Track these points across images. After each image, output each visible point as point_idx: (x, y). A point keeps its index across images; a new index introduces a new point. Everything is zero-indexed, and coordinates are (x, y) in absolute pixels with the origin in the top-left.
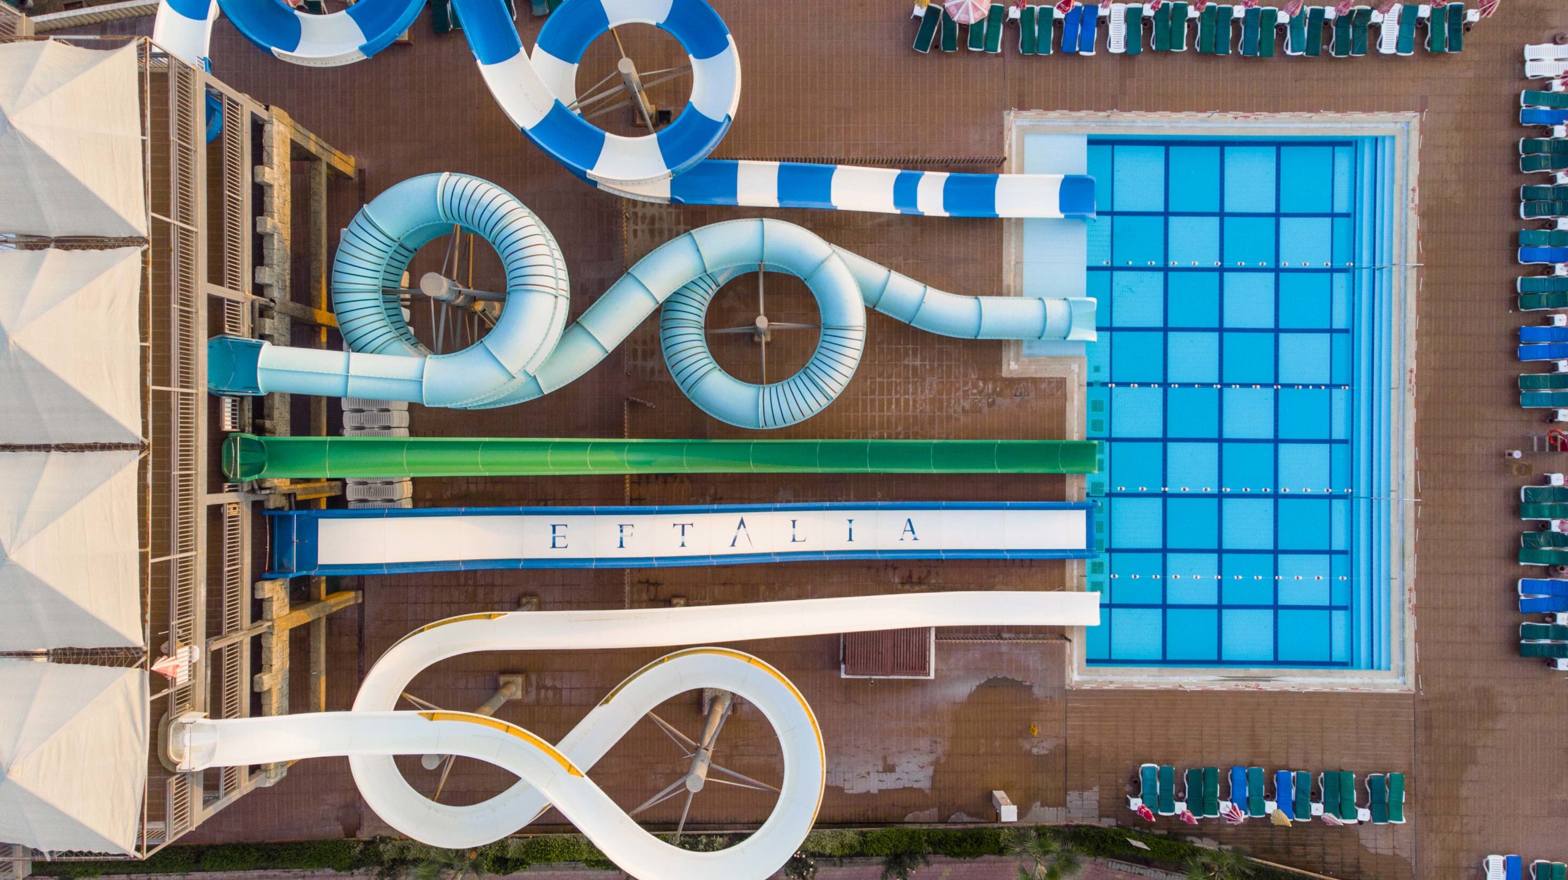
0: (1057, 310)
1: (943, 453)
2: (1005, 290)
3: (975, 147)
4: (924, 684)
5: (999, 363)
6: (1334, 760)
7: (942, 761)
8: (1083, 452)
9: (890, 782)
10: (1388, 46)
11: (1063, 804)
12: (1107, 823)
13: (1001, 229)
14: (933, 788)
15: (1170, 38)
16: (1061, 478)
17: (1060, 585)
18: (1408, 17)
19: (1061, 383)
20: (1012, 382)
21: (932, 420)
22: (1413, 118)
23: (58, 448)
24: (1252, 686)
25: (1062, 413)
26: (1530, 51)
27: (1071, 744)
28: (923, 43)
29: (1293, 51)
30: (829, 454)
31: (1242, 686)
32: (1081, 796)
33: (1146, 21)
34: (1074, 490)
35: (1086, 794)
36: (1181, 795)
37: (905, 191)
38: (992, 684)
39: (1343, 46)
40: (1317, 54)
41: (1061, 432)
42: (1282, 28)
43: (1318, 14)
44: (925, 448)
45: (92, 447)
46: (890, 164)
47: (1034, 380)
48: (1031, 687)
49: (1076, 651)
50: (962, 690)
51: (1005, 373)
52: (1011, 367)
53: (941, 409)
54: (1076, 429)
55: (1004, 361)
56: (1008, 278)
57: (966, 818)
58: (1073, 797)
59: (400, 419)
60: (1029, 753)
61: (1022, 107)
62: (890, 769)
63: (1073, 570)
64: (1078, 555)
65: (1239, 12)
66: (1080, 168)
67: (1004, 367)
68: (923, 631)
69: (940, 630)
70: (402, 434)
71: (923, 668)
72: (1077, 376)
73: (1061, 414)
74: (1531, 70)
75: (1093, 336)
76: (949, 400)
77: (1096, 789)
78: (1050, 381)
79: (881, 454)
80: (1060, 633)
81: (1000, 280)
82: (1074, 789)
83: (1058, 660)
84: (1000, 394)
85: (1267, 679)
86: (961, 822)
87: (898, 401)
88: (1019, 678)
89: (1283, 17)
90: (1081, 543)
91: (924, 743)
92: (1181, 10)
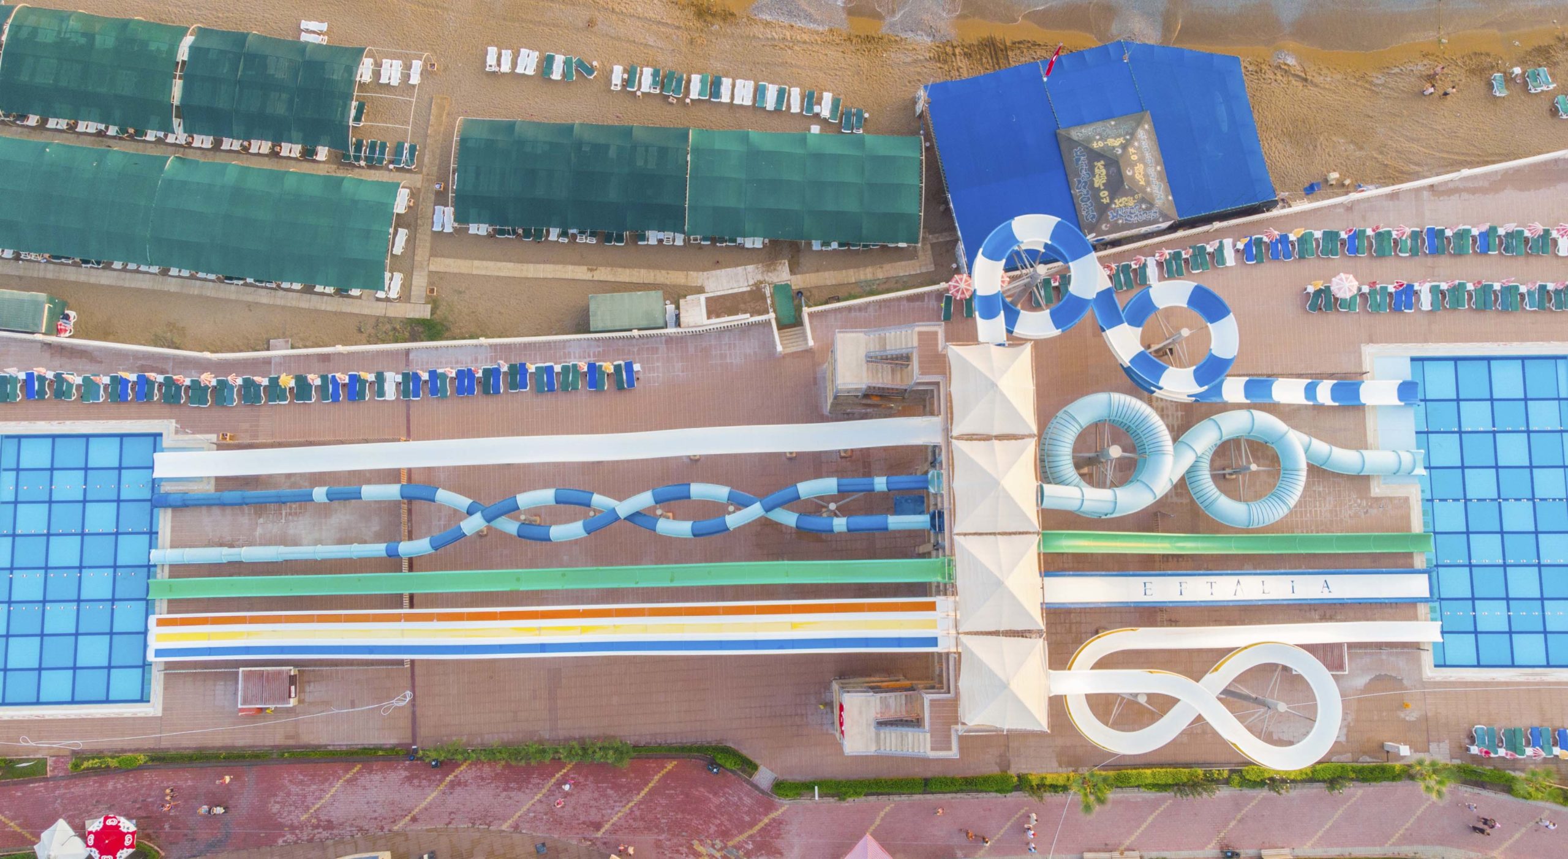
1: (1341, 540)
2: (1369, 446)
3: (1346, 365)
4: (1343, 677)
5: (1368, 489)
7: (1352, 724)
8: (1420, 539)
11: (1428, 751)
12: (1460, 762)
13: (1364, 411)
14: (1347, 742)
15: (1456, 302)
16: (1410, 555)
17: (1416, 617)
19: (1407, 499)
20: (1377, 499)
21: (1332, 521)
23: (999, 534)
24: (1538, 679)
25: (1408, 516)
27: (1429, 714)
28: (1315, 306)
29: (1530, 307)
31: (1531, 679)
32: (1438, 745)
33: (1442, 293)
34: (1419, 562)
35: (1441, 745)
36: (1500, 745)
37: (1310, 391)
38: (1378, 678)
40: (1544, 309)
41: (1409, 529)
42: (1522, 295)
43: (1543, 288)
44: (1331, 539)
45: (1015, 533)
46: (1299, 376)
47: (1391, 499)
48: (1402, 679)
49: (1427, 659)
50: (1362, 681)
51: (1373, 495)
52: (1377, 490)
53: (1336, 516)
54: (1417, 526)
55: (1372, 487)
56: (1370, 438)
57: (1369, 759)
58: (1433, 746)
60: (1404, 720)
61: (1371, 342)
63: (1422, 609)
64: (1423, 600)
65: (1497, 286)
67: (1372, 491)
68: (1340, 646)
69: (1350, 645)
71: (1339, 667)
72: (1414, 494)
73: (1407, 518)
75: (1421, 472)
76: (1341, 511)
77: (1447, 741)
78: (1399, 498)
79: (1304, 541)
80: (1416, 646)
81: (1366, 441)
82: (1433, 741)
83: (1418, 662)
84: (1371, 507)
85: (1545, 674)
86: (1367, 761)
87: (1311, 511)
88: (1394, 675)
89: (1523, 289)
90: (1426, 594)
92: (1462, 286)
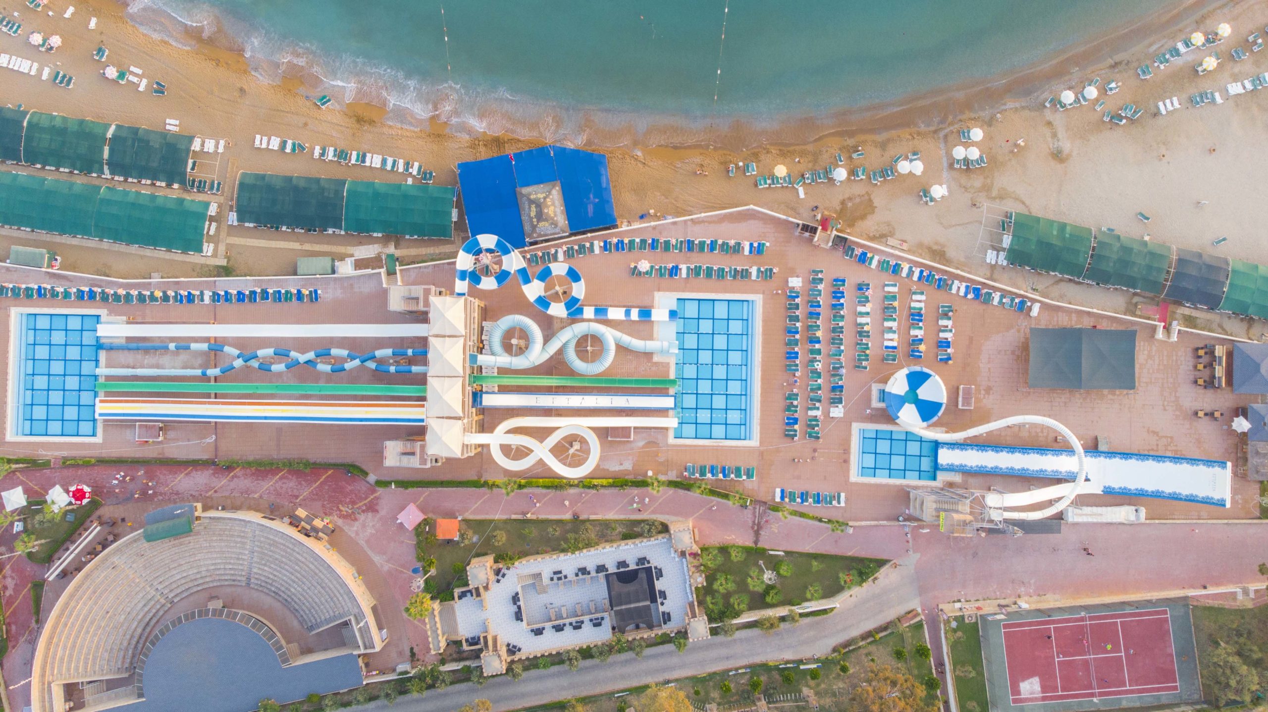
0: (666, 344)
1: (637, 381)
2: (654, 339)
3: (646, 302)
4: (631, 442)
5: (651, 358)
6: (738, 464)
7: (635, 463)
8: (673, 382)
9: (622, 468)
10: (754, 277)
11: (667, 474)
12: (679, 480)
13: (653, 323)
14: (633, 470)
15: (698, 274)
16: (668, 389)
17: (667, 416)
18: (759, 270)
19: (668, 364)
20: (656, 363)
21: (634, 373)
22: (761, 296)
23: (446, 377)
24: (720, 444)
25: (668, 371)
26: (790, 279)
27: (669, 459)
28: (633, 274)
29: (730, 278)
30: (607, 381)
31: (717, 444)
33: (692, 269)
34: (672, 391)
35: (673, 472)
36: (697, 472)
37: (628, 313)
38: (649, 443)
39: (742, 277)
40: (736, 279)
41: (668, 377)
42: (726, 273)
43: (735, 269)
44: (632, 380)
46: (624, 307)
47: (661, 363)
48: (659, 443)
49: (671, 434)
50: (641, 444)
51: (653, 361)
52: (656, 359)
53: (636, 370)
54: (672, 376)
55: (653, 357)
56: (655, 336)
58: (670, 473)
59: (496, 370)
60: (658, 461)
61: (659, 290)
62: (621, 464)
63: (670, 413)
64: (671, 409)
65: (715, 268)
66: (674, 308)
67: (653, 359)
68: (630, 428)
69: (635, 428)
70: (496, 374)
71: (630, 437)
72: (672, 361)
74: (790, 285)
75: (677, 351)
76: (638, 367)
77: (675, 470)
78: (665, 363)
79: (620, 381)
80: (666, 429)
81: (652, 337)
82: (669, 470)
83: (666, 436)
84: (652, 366)
85: (724, 443)
86: (640, 478)
87: (625, 368)
88: (655, 441)
89: (727, 270)
90: (673, 406)
91: (630, 458)
92: (700, 267)
